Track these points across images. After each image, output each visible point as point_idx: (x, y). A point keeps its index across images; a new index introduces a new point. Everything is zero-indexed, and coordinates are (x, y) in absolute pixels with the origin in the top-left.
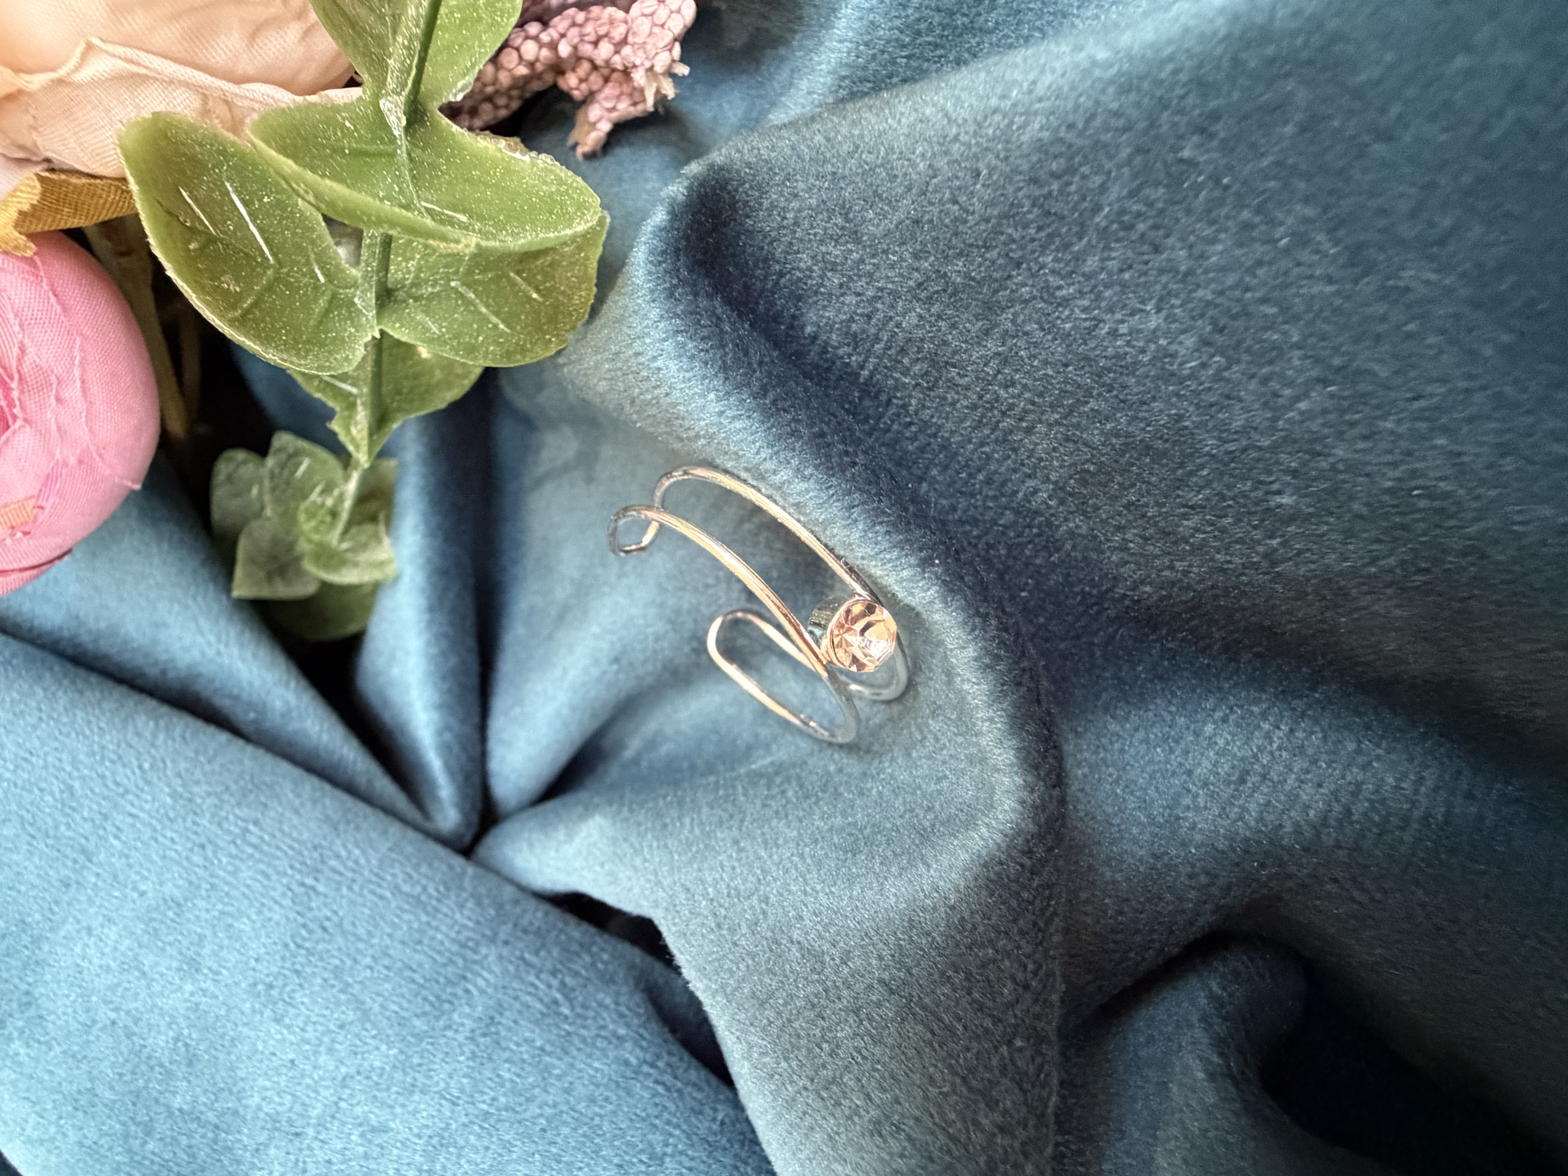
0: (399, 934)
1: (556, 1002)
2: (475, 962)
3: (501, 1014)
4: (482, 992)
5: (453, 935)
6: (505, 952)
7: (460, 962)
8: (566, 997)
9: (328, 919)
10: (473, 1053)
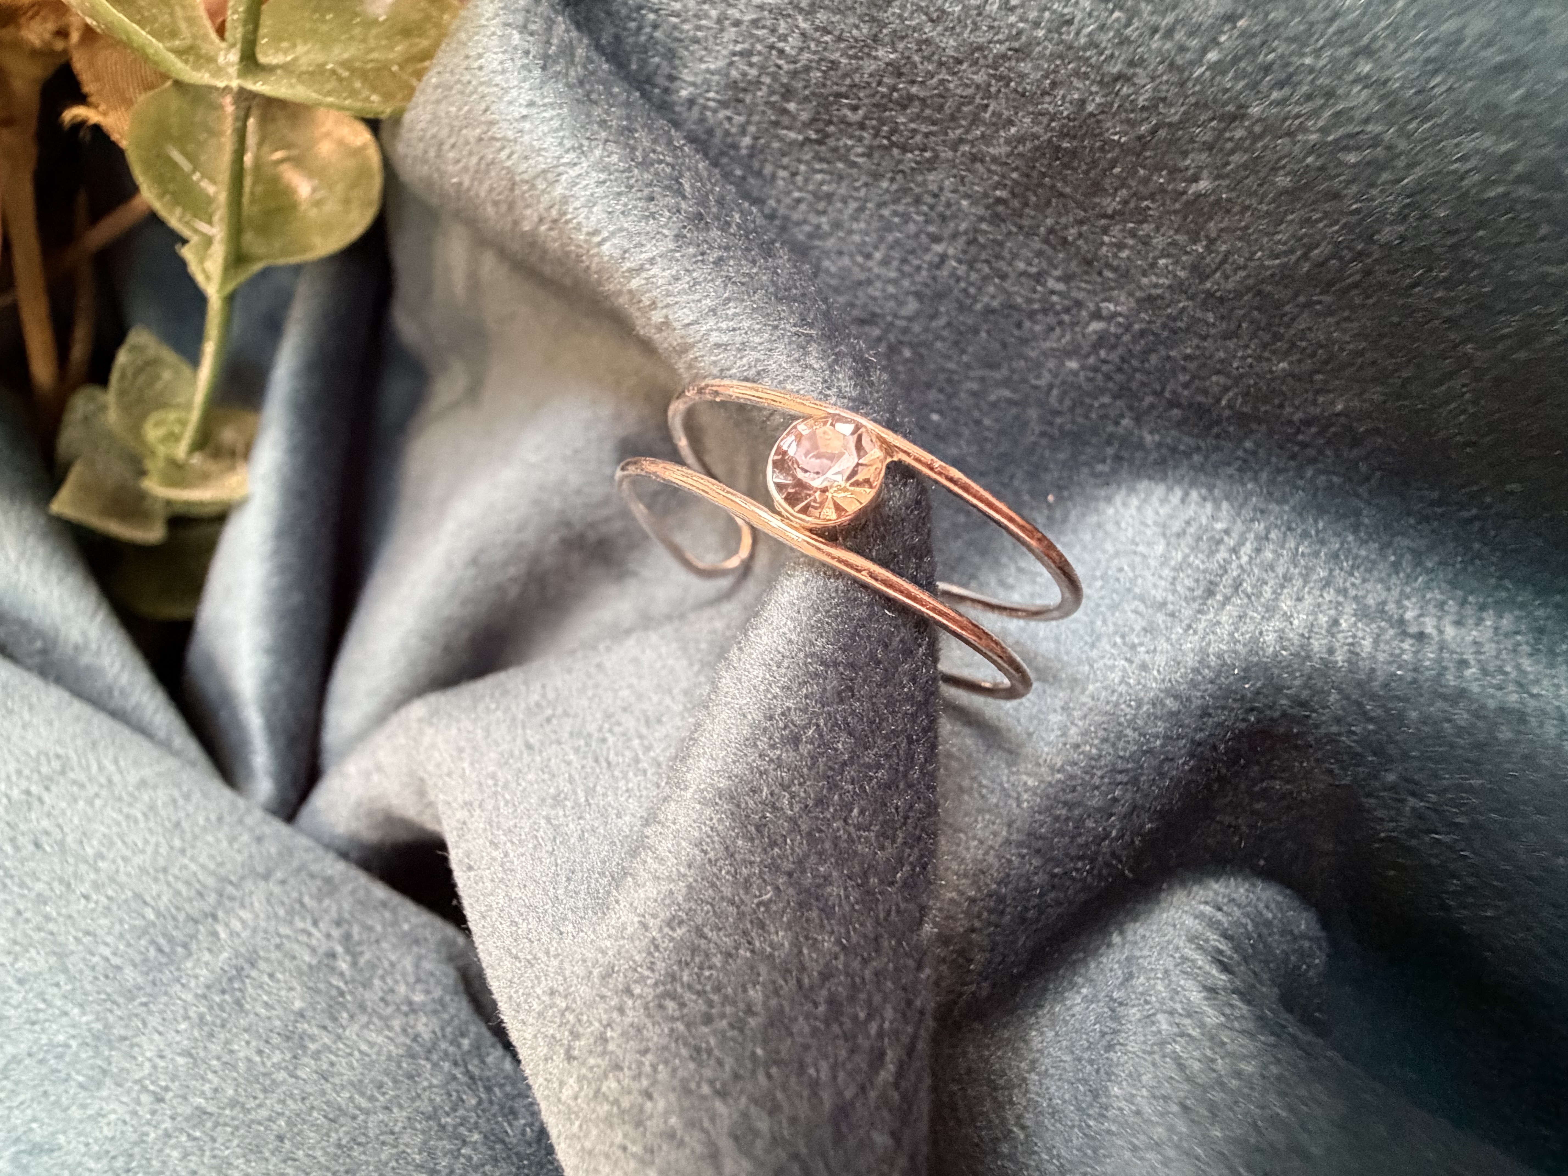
0: (138, 860)
1: (332, 955)
2: (232, 898)
3: (253, 965)
4: (233, 934)
5: (212, 866)
6: (277, 890)
7: (212, 898)
8: (348, 951)
9: (47, 833)
10: (201, 1017)
